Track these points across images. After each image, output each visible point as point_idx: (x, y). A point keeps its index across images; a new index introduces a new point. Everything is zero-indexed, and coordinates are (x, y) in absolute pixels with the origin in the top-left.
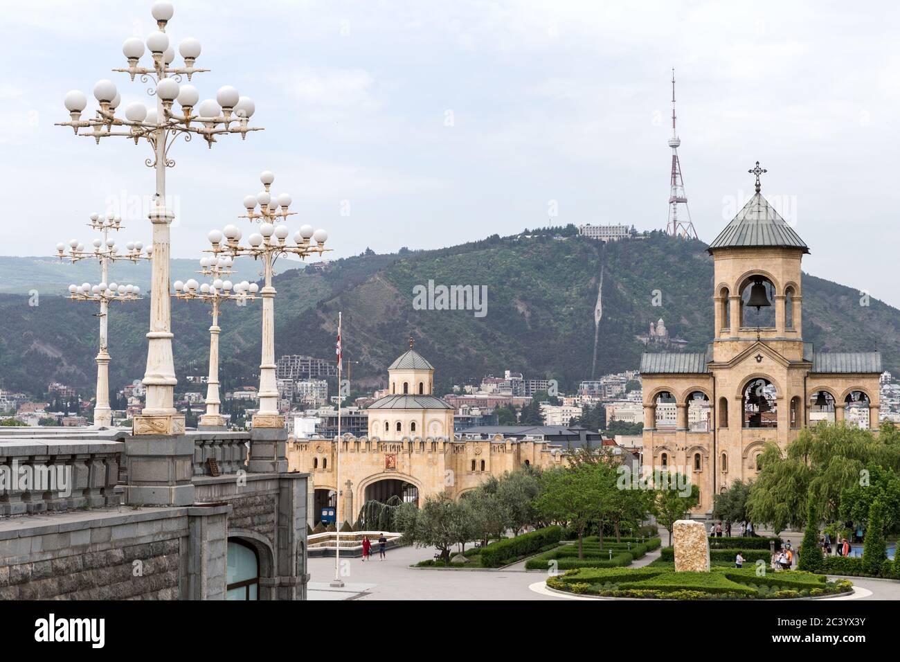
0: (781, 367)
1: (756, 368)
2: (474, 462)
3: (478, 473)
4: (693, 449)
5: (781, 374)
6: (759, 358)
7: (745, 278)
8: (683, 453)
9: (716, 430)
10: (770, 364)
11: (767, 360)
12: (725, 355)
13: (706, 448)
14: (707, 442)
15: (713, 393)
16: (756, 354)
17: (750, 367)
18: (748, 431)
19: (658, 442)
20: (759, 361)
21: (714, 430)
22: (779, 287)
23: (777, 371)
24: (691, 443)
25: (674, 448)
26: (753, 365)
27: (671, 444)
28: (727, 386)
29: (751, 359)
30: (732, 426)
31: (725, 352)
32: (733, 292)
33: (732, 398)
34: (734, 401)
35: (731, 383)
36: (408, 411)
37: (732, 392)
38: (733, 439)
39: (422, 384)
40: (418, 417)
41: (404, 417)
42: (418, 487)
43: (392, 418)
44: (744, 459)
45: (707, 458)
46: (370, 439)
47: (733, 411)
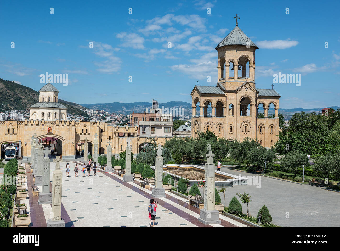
0: (253, 93)
1: (246, 93)
2: (83, 130)
3: (85, 134)
4: (218, 124)
5: (254, 96)
6: (246, 89)
7: (242, 57)
8: (215, 126)
9: (227, 117)
10: (250, 92)
11: (249, 90)
12: (232, 88)
13: (223, 124)
14: (223, 121)
15: (226, 102)
16: (245, 88)
17: (242, 93)
18: (242, 117)
19: (206, 121)
20: (246, 90)
21: (226, 117)
22: (252, 62)
23: (252, 94)
24: (218, 121)
25: (211, 123)
26: (244, 91)
27: (211, 122)
28: (234, 99)
29: (244, 89)
30: (236, 115)
31: (232, 86)
32: (236, 63)
33: (236, 104)
34: (238, 105)
35: (236, 98)
36: (54, 108)
37: (237, 102)
38: (237, 120)
39: (56, 98)
40: (58, 111)
41: (51, 111)
42: (62, 140)
43: (46, 111)
44: (241, 128)
45: (223, 127)
46: (40, 120)
47: (237, 109)
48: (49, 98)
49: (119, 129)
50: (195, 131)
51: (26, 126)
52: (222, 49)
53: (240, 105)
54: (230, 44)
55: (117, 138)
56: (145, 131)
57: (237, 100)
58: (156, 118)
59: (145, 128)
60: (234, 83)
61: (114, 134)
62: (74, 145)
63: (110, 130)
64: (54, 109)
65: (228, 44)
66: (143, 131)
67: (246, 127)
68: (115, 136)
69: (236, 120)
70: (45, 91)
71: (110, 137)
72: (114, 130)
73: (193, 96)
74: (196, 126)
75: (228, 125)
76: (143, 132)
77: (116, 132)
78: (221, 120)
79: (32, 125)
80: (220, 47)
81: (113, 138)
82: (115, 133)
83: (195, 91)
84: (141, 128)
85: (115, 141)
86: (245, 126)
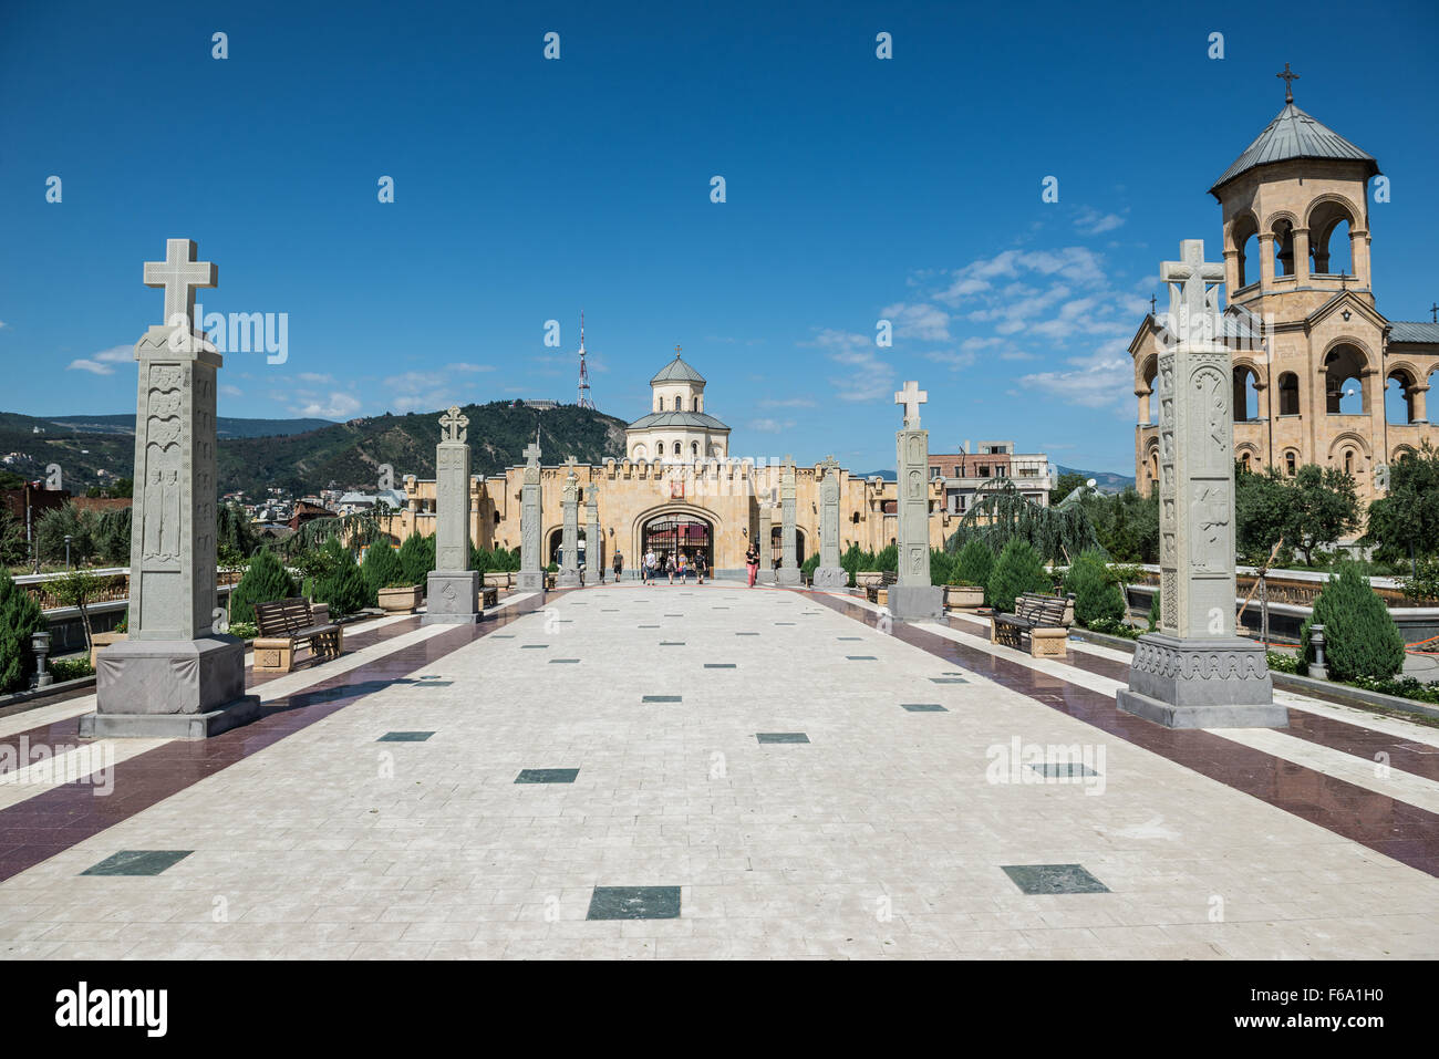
0: (1374, 329)
1: (1344, 329)
4: (1241, 447)
5: (1376, 339)
6: (1346, 316)
7: (1322, 201)
9: (1273, 420)
10: (1361, 324)
11: (1355, 318)
12: (1291, 313)
13: (1258, 445)
14: (1258, 436)
15: (1266, 366)
16: (1343, 310)
17: (1332, 329)
18: (1334, 418)
20: (1347, 319)
21: (1269, 420)
22: (1359, 221)
23: (1370, 334)
24: (1238, 438)
26: (1338, 324)
28: (1298, 355)
29: (1337, 316)
30: (1312, 411)
31: (1290, 307)
32: (1302, 223)
33: (1311, 370)
34: (1316, 375)
35: (1306, 349)
36: (690, 429)
37: (1310, 363)
38: (1316, 431)
39: (696, 399)
40: (701, 438)
41: (683, 436)
42: (713, 522)
43: (668, 438)
44: (1330, 457)
45: (1259, 459)
46: (650, 461)
47: (1315, 389)
48: (678, 399)
49: (883, 488)
50: (1150, 476)
51: (610, 478)
52: (1241, 185)
53: (1324, 376)
54: (1274, 157)
55: (879, 516)
56: (963, 506)
57: (1314, 357)
58: (997, 468)
59: (963, 498)
60: (1297, 295)
61: (869, 506)
62: (748, 535)
63: (856, 492)
64: (689, 431)
65: (1264, 159)
66: (957, 506)
67: (1349, 454)
68: (873, 509)
69: (1312, 431)
70: (667, 381)
71: (857, 515)
72: (868, 494)
73: (1139, 353)
74: (1155, 457)
75: (1280, 450)
76: (957, 511)
77: (876, 497)
78: (1251, 433)
79: (628, 477)
80: (1234, 178)
81: (868, 518)
82: (872, 502)
83: (1147, 333)
84: (952, 499)
85: (872, 527)
86: (1346, 450)
